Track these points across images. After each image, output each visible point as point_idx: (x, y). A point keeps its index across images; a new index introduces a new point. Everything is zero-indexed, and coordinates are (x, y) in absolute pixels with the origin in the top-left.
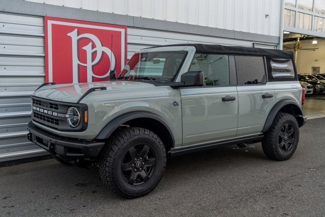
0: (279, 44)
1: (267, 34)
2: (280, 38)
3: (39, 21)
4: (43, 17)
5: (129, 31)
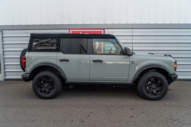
5: (106, 30)
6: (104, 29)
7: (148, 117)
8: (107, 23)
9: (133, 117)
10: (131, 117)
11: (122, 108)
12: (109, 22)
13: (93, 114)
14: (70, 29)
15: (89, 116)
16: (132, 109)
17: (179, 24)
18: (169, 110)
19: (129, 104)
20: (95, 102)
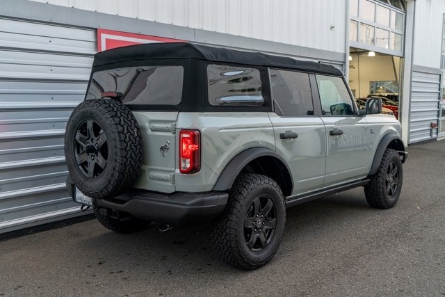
0: (345, 62)
1: (332, 50)
2: (345, 54)
3: (90, 35)
4: (96, 30)
14: (99, 32)
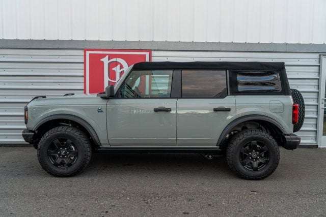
4: (84, 49)
5: (154, 53)
6: (150, 51)
7: (217, 214)
8: (156, 40)
9: (188, 213)
10: (184, 213)
11: (171, 197)
12: (159, 38)
13: (116, 208)
14: (85, 50)
15: (107, 212)
16: (190, 200)
17: (286, 44)
18: (257, 201)
19: (187, 191)
20: (124, 187)
